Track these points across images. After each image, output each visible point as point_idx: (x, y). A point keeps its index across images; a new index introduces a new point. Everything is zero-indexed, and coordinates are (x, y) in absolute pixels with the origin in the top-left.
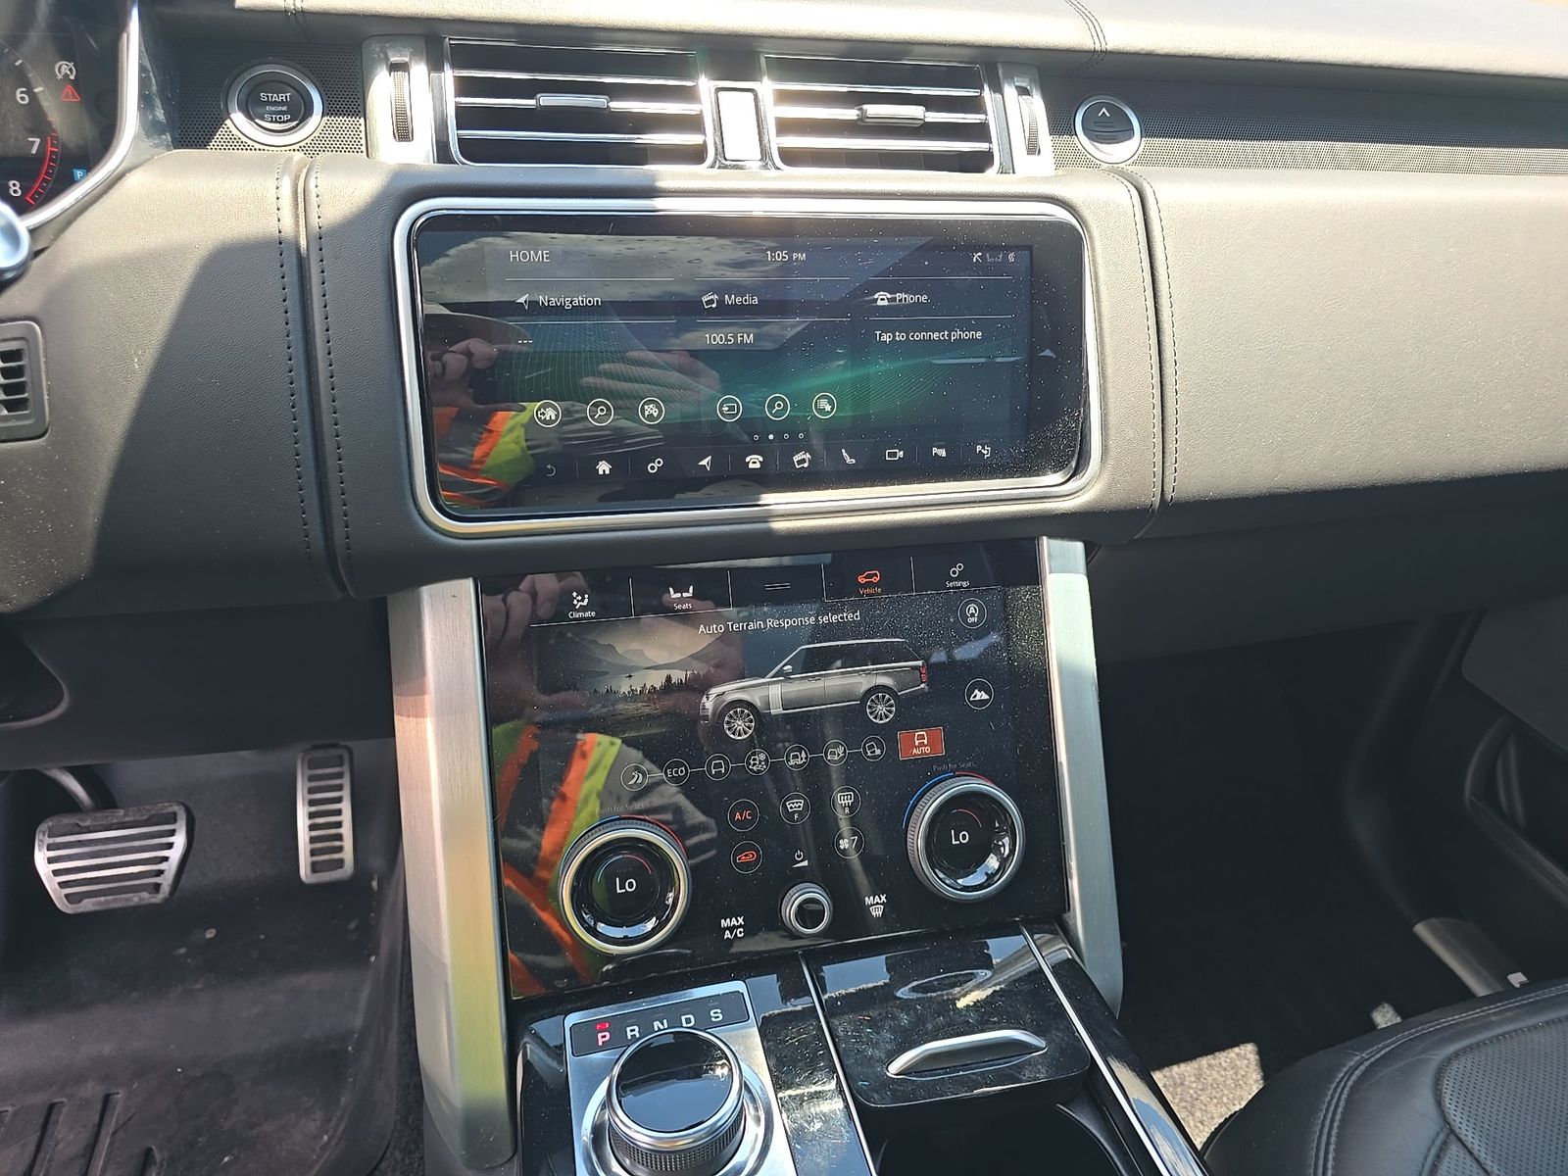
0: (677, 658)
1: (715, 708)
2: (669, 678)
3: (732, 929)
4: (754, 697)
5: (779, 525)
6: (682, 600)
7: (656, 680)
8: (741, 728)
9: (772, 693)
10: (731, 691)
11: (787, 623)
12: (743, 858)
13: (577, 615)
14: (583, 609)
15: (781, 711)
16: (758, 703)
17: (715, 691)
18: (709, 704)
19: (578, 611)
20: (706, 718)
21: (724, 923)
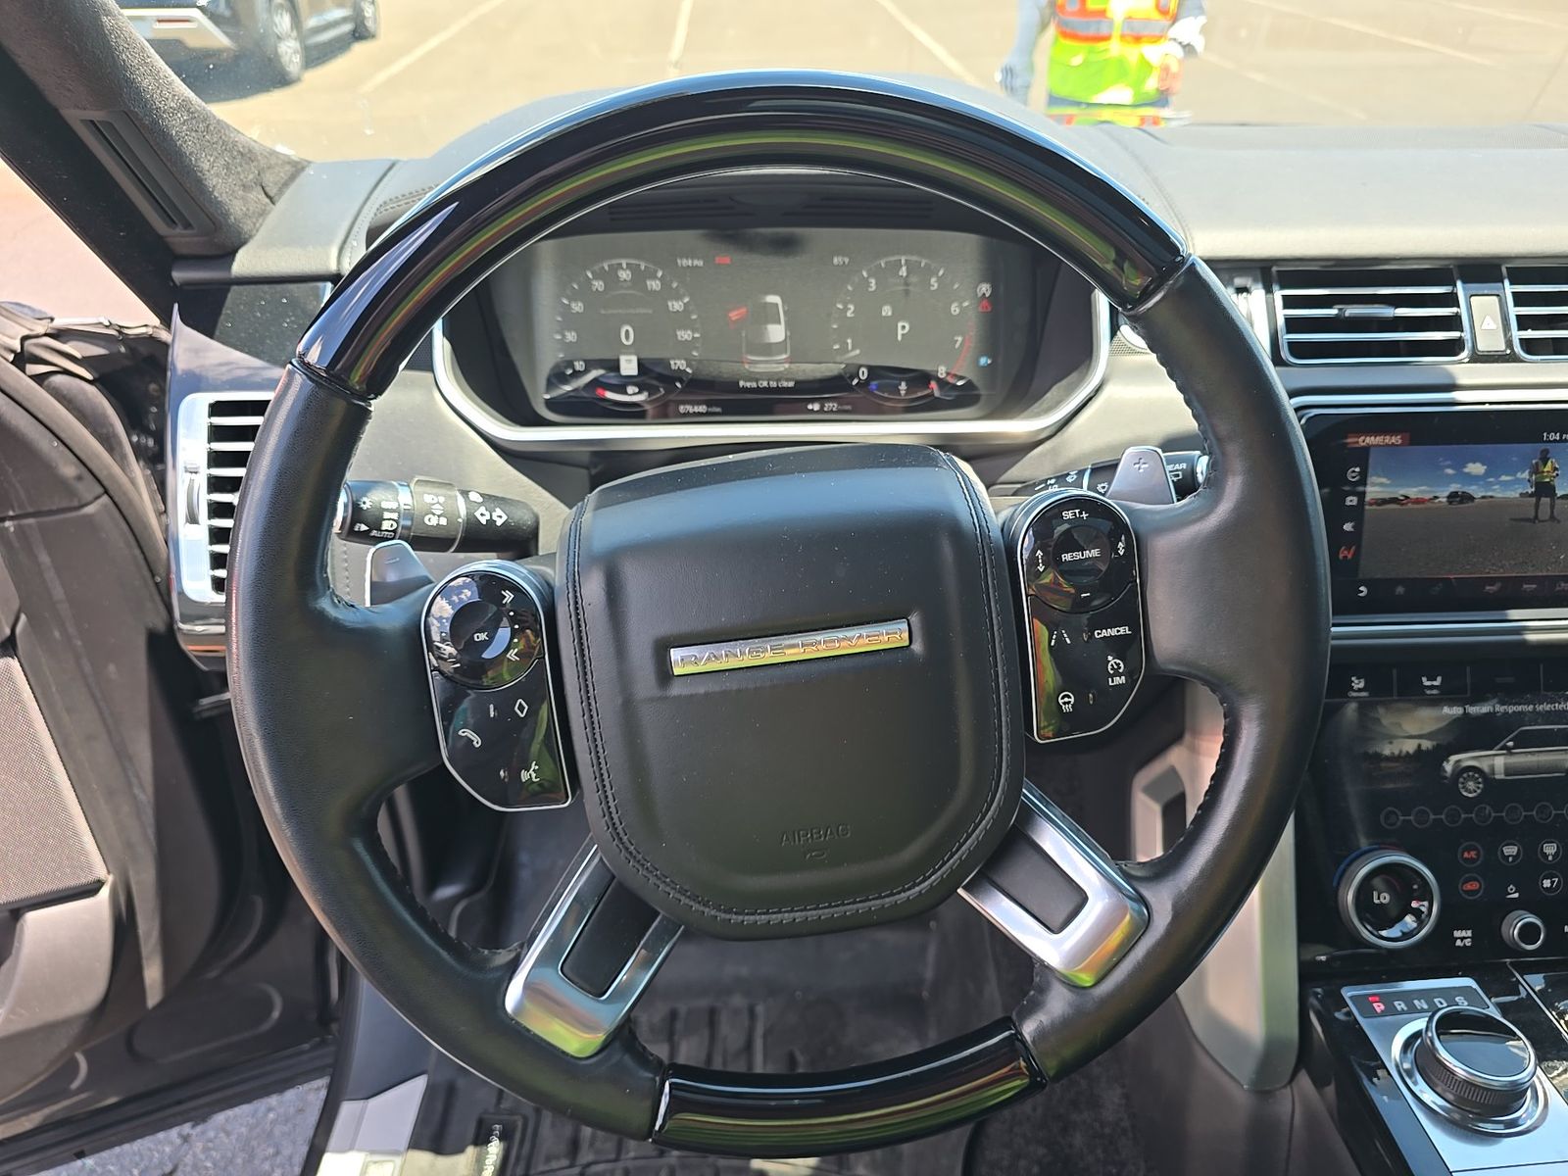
0: (1427, 730)
1: (1453, 771)
2: (1419, 746)
3: (1462, 939)
4: (1484, 765)
5: (1531, 637)
6: (1432, 687)
7: (1410, 746)
8: (1471, 789)
9: (1497, 762)
10: (1467, 759)
11: (1511, 709)
12: (1468, 887)
13: (1355, 694)
14: (1360, 690)
15: (1502, 777)
16: (1486, 769)
17: (1454, 758)
18: (1448, 767)
19: (1355, 691)
20: (1446, 778)
21: (1457, 934)
